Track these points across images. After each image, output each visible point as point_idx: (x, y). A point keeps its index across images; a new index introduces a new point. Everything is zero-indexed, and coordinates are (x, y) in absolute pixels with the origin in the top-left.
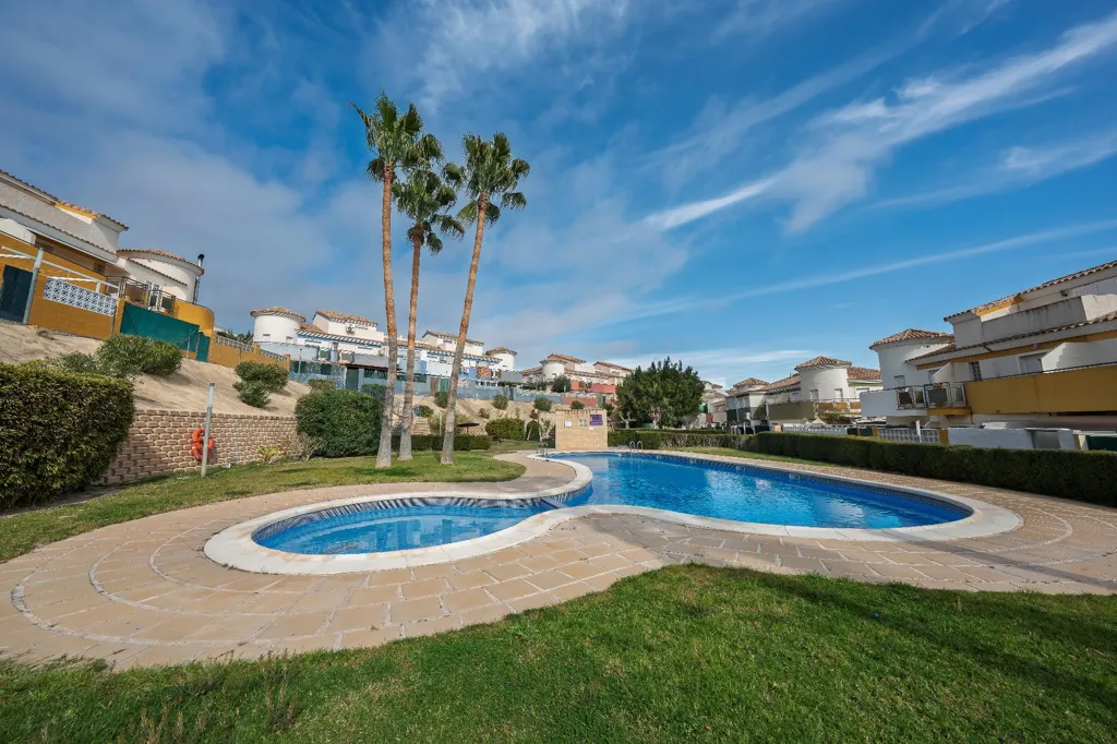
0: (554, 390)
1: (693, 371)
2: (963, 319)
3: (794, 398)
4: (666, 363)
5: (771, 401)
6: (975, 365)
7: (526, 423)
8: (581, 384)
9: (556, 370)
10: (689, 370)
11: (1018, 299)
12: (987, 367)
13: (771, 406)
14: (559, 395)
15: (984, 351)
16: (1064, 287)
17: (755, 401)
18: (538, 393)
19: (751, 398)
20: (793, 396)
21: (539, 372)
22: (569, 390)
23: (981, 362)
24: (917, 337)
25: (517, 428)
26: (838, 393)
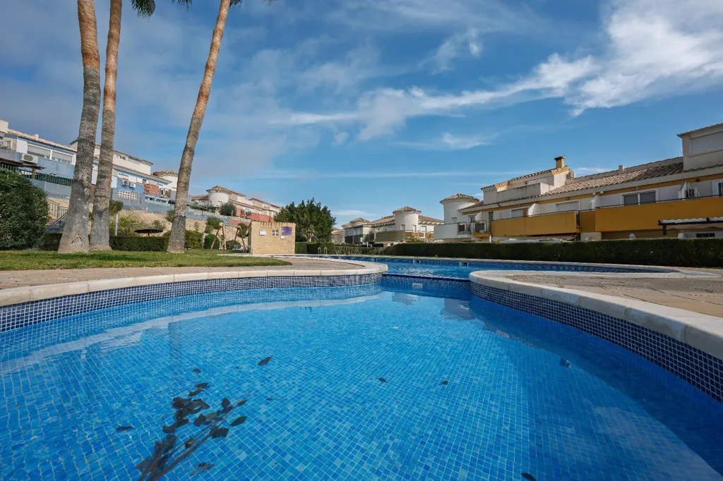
0: (222, 214)
1: (328, 210)
2: (488, 190)
3: (389, 229)
4: (312, 201)
5: (377, 231)
6: (491, 214)
7: (204, 237)
8: (242, 212)
9: (220, 199)
10: (325, 208)
11: (509, 183)
12: (496, 215)
13: (378, 234)
14: (226, 217)
15: (497, 206)
16: (526, 180)
17: (366, 231)
18: (209, 214)
19: (364, 229)
20: (390, 227)
21: (205, 199)
22: (234, 215)
23: (494, 212)
24: (462, 198)
25: (197, 239)
26: (414, 227)
